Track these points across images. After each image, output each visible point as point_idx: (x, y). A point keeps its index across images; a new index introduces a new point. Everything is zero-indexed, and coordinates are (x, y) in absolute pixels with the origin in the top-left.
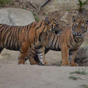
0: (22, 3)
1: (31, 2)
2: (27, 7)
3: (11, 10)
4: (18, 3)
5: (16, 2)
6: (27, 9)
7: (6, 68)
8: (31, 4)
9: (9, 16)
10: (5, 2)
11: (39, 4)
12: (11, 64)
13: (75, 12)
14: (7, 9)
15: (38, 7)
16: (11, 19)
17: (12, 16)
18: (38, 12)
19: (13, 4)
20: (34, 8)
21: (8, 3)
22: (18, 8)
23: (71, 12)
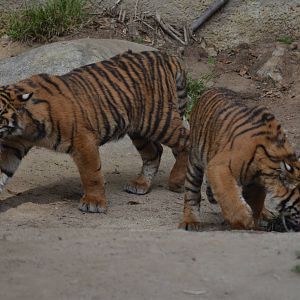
0: (126, 21)
1: (158, 18)
2: (143, 33)
3: (88, 46)
4: (113, 21)
5: (106, 19)
6: (142, 42)
7: (78, 243)
8: (157, 24)
10: (69, 19)
11: (184, 23)
12: (95, 227)
14: (75, 42)
15: (182, 33)
18: (181, 48)
19: (96, 24)
20: (167, 38)
21: (79, 21)
22: (113, 37)
23: (296, 48)
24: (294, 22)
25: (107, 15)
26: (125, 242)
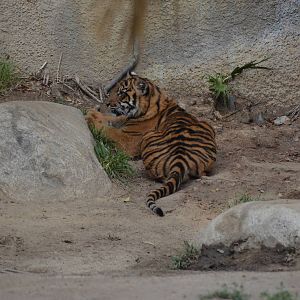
0: (50, 83)
1: (78, 80)
2: (65, 94)
3: (17, 108)
4: (38, 84)
5: (32, 83)
8: (77, 86)
9: (14, 127)
11: (99, 84)
13: (204, 103)
14: (7, 105)
15: (98, 92)
16: (21, 133)
17: (22, 125)
18: (98, 106)
19: (23, 87)
20: (85, 97)
21: (9, 85)
22: (39, 99)
23: (195, 104)
24: (193, 81)
25: (33, 79)
26: (52, 289)
